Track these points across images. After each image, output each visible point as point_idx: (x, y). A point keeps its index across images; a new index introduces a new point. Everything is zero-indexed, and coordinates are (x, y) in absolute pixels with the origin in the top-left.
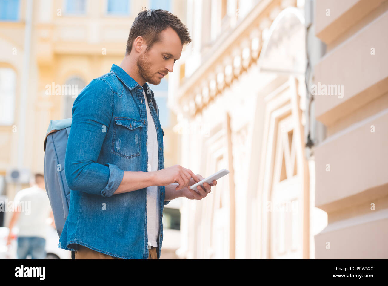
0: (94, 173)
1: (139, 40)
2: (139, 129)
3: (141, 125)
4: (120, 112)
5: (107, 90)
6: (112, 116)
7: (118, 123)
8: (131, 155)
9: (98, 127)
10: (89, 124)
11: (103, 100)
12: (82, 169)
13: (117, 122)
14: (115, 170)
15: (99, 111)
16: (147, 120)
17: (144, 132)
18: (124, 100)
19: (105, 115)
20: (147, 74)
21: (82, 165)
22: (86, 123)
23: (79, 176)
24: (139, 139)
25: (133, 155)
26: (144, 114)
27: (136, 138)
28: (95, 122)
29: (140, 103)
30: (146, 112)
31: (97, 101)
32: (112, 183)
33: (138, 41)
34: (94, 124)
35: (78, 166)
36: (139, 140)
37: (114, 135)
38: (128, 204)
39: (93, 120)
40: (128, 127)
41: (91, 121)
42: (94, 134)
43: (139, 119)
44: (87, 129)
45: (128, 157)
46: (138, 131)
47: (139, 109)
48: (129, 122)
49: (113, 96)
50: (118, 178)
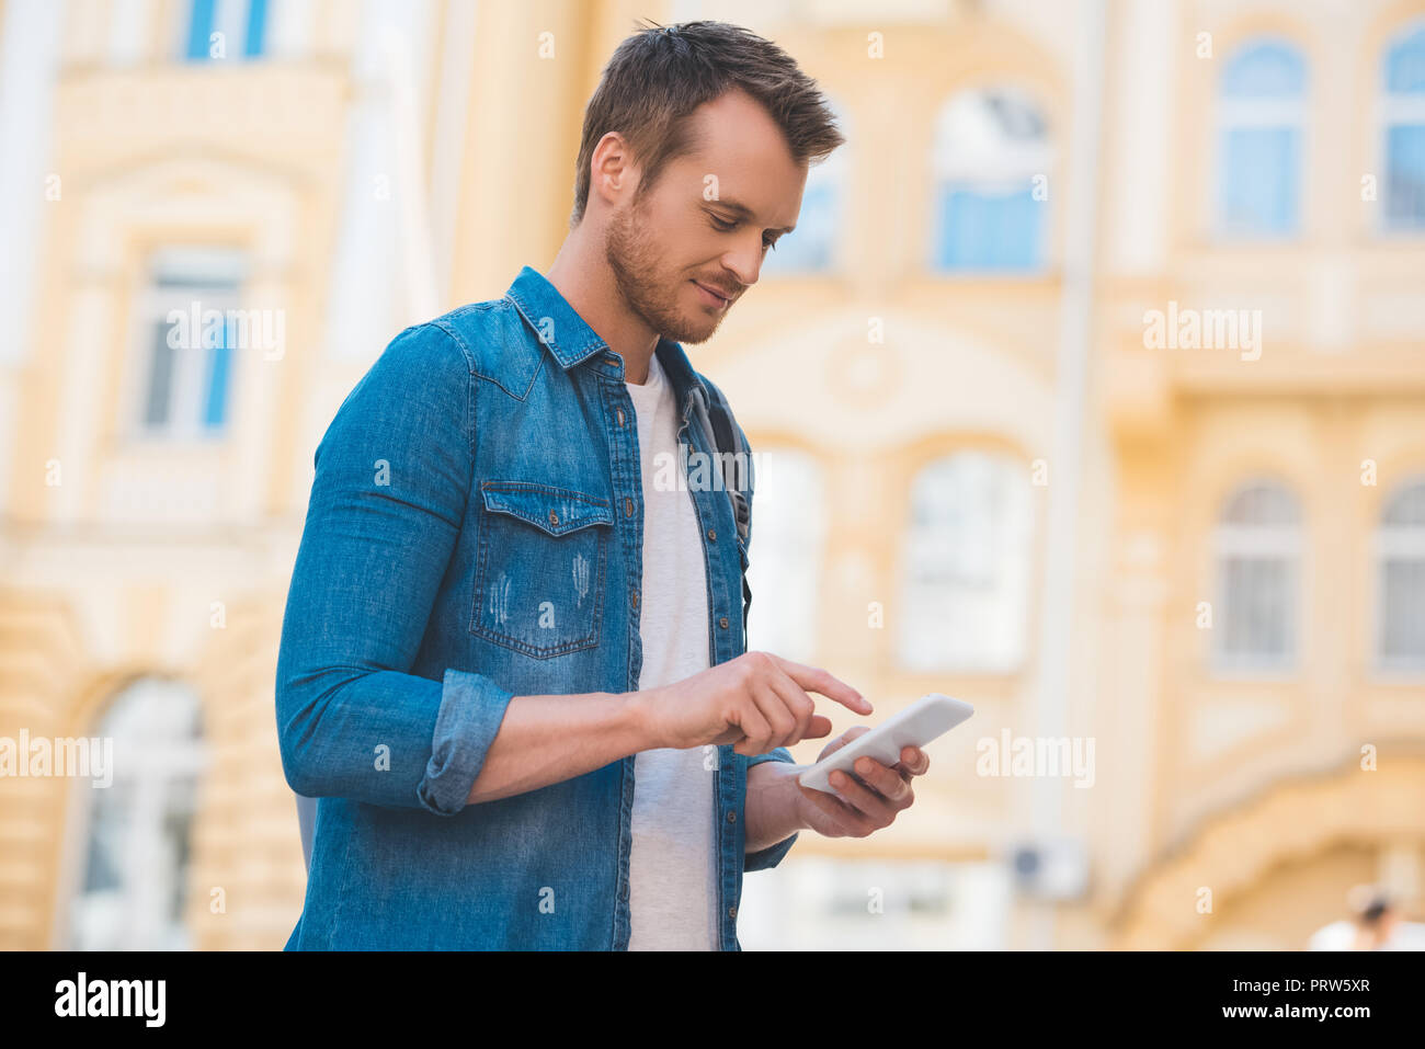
0: (372, 710)
1: (610, 150)
2: (595, 536)
3: (601, 516)
4: (509, 461)
5: (445, 367)
6: (472, 476)
7: (493, 505)
8: (556, 644)
9: (407, 521)
10: (368, 510)
11: (427, 406)
12: (325, 702)
13: (491, 499)
14: (469, 691)
15: (409, 454)
16: (640, 498)
17: (618, 548)
18: (532, 413)
19: (437, 471)
20: (648, 296)
21: (327, 684)
22: (353, 508)
23: (316, 730)
24: (591, 577)
25: (565, 643)
26: (629, 471)
27: (577, 573)
28: (391, 503)
29: (614, 422)
30: (638, 463)
31: (400, 412)
32: (446, 746)
33: (605, 155)
34: (388, 511)
35: (313, 691)
36: (591, 582)
37: (481, 555)
38: (535, 854)
39: (382, 496)
40: (539, 523)
41: (375, 498)
42: (386, 553)
43: (602, 494)
44: (357, 533)
45: (540, 653)
46: (588, 543)
47: (608, 452)
48: (545, 504)
49: (475, 390)
50: (477, 724)
